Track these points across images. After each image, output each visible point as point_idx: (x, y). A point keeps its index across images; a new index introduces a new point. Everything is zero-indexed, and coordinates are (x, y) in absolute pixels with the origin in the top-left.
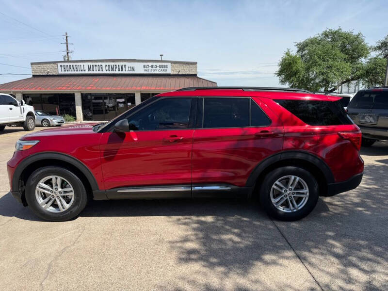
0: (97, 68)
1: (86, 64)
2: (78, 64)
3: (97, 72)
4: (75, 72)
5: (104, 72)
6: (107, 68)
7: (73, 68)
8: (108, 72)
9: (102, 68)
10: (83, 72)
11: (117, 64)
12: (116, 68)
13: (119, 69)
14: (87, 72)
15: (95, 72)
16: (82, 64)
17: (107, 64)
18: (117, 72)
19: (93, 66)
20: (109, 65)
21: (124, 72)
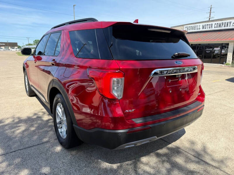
0: (208, 26)
1: (201, 25)
2: (196, 25)
3: (208, 29)
4: (194, 31)
5: (213, 29)
6: (216, 26)
7: (193, 28)
8: (216, 29)
9: (212, 26)
10: (199, 30)
11: (224, 22)
12: (222, 25)
13: (225, 25)
14: (201, 30)
15: (206, 30)
16: (198, 24)
17: (216, 22)
18: (223, 28)
19: (206, 25)
20: (217, 24)
21: (229, 28)
